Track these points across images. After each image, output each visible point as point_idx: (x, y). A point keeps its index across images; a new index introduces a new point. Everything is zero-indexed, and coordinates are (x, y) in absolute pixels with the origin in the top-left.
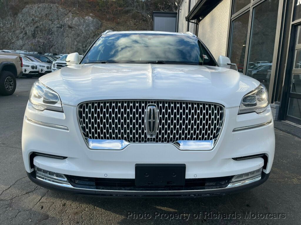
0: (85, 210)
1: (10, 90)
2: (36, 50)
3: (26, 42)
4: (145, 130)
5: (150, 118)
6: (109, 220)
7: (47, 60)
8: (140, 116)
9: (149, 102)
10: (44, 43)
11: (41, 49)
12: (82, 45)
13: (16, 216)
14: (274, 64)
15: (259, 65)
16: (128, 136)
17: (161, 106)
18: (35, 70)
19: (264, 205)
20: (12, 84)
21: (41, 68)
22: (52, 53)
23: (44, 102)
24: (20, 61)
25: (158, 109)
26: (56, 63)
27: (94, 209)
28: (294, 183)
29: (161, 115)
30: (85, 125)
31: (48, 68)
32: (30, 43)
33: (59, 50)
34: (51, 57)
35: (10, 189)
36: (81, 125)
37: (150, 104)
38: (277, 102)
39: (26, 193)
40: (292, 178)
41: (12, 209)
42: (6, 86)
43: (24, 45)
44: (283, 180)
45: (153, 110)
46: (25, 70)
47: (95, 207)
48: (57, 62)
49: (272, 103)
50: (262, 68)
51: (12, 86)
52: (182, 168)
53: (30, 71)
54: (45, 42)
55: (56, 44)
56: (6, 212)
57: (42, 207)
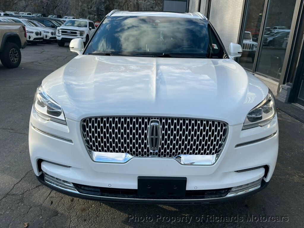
0: (92, 207)
1: (16, 62)
2: (40, 11)
3: (29, 3)
4: (148, 145)
5: (152, 134)
6: (114, 219)
7: (51, 24)
8: (143, 131)
9: (152, 118)
10: (47, 3)
11: (45, 10)
12: (88, 6)
13: (28, 213)
14: (292, 31)
15: (276, 31)
16: (131, 150)
17: (164, 122)
18: (39, 36)
19: (262, 206)
20: (17, 55)
21: (45, 34)
22: (56, 15)
23: (48, 112)
24: (23, 31)
25: (161, 125)
26: (61, 29)
27: (100, 206)
28: (295, 181)
29: (163, 130)
30: (88, 139)
31: (52, 34)
32: (33, 4)
33: (63, 11)
34: (55, 20)
35: (21, 182)
36: (85, 138)
37: (153, 120)
38: (289, 83)
39: (36, 187)
40: (293, 175)
41: (24, 205)
42: (11, 59)
43: (27, 6)
44: (284, 177)
45: (156, 127)
46: (30, 37)
47: (101, 204)
48: (61, 27)
49: (284, 83)
50: (279, 35)
51: (17, 57)
52: (183, 181)
53: (34, 37)
54: (49, 2)
55: (60, 5)
56: (19, 207)
57: (52, 203)
